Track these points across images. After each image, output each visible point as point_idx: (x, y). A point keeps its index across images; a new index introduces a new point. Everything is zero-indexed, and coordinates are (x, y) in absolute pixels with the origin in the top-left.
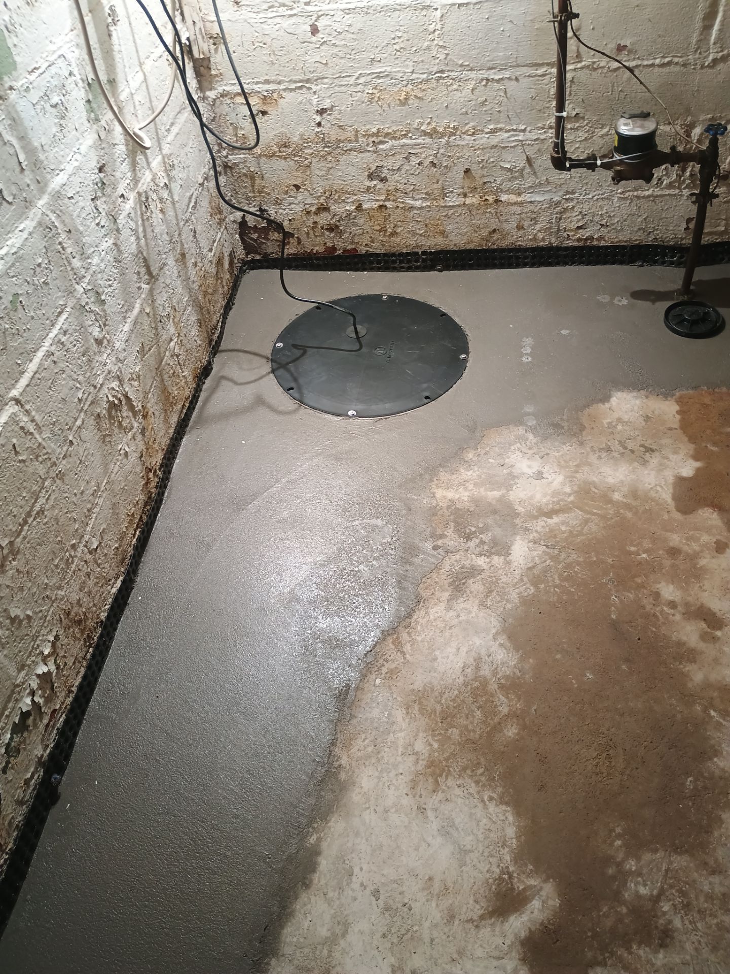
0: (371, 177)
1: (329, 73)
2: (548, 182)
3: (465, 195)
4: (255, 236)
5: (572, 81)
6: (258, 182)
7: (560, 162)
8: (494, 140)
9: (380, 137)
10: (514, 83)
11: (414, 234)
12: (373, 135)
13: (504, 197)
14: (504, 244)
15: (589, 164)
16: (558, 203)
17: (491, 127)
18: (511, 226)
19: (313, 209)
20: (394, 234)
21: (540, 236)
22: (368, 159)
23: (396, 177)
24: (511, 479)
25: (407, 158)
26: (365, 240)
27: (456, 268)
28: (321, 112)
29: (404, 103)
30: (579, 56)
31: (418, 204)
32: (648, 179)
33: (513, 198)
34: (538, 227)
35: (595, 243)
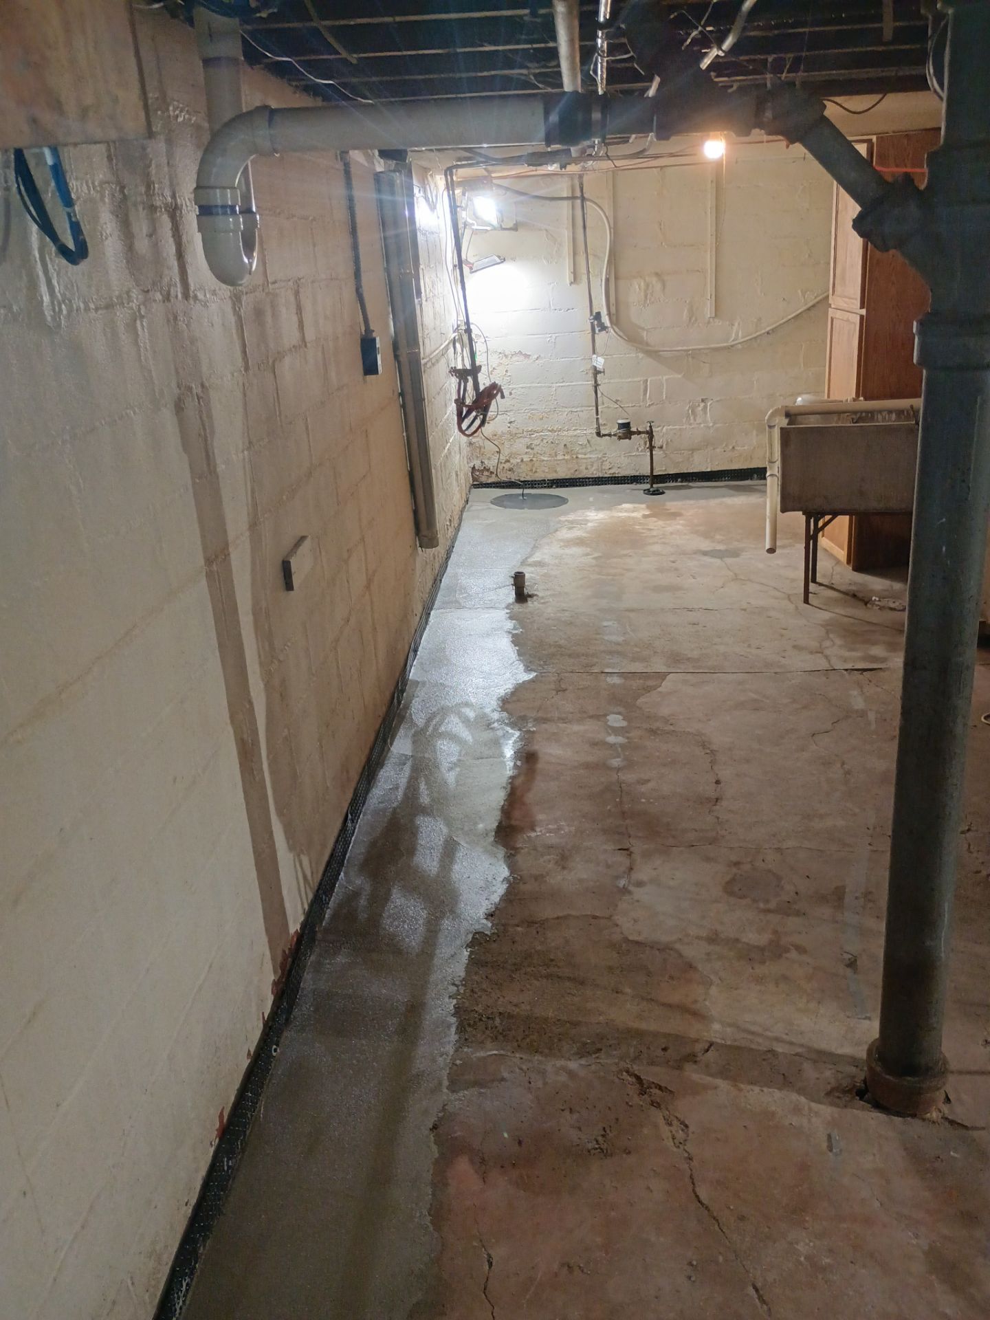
0: (527, 448)
1: (514, 408)
2: (596, 450)
3: (564, 455)
4: (478, 473)
5: (602, 412)
6: (482, 450)
7: (598, 434)
8: (575, 433)
9: (532, 432)
10: (581, 413)
11: (544, 472)
12: (530, 431)
13: (580, 456)
14: (580, 476)
15: (609, 435)
16: (600, 458)
17: (574, 428)
18: (583, 468)
19: (503, 461)
20: (536, 472)
21: (595, 472)
22: (527, 441)
23: (538, 448)
24: (587, 516)
25: (542, 440)
26: (524, 475)
27: (561, 487)
28: (510, 423)
29: (542, 419)
30: (603, 404)
31: (546, 459)
32: (630, 439)
33: (583, 456)
34: (594, 468)
35: (617, 475)
